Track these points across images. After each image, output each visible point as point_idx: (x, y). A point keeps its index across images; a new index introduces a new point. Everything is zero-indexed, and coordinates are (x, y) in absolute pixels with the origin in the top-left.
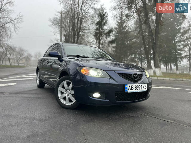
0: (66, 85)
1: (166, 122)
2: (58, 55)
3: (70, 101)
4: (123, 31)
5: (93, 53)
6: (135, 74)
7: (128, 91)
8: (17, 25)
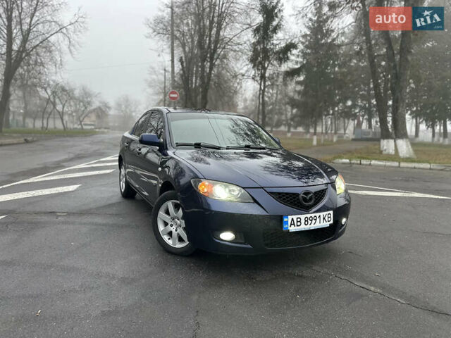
0: (171, 209)
1: (364, 292)
2: (158, 141)
3: (181, 240)
4: (323, 41)
5: (235, 127)
6: (307, 193)
7: (289, 228)
8: (73, 37)
